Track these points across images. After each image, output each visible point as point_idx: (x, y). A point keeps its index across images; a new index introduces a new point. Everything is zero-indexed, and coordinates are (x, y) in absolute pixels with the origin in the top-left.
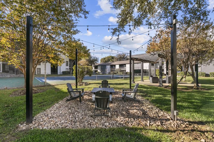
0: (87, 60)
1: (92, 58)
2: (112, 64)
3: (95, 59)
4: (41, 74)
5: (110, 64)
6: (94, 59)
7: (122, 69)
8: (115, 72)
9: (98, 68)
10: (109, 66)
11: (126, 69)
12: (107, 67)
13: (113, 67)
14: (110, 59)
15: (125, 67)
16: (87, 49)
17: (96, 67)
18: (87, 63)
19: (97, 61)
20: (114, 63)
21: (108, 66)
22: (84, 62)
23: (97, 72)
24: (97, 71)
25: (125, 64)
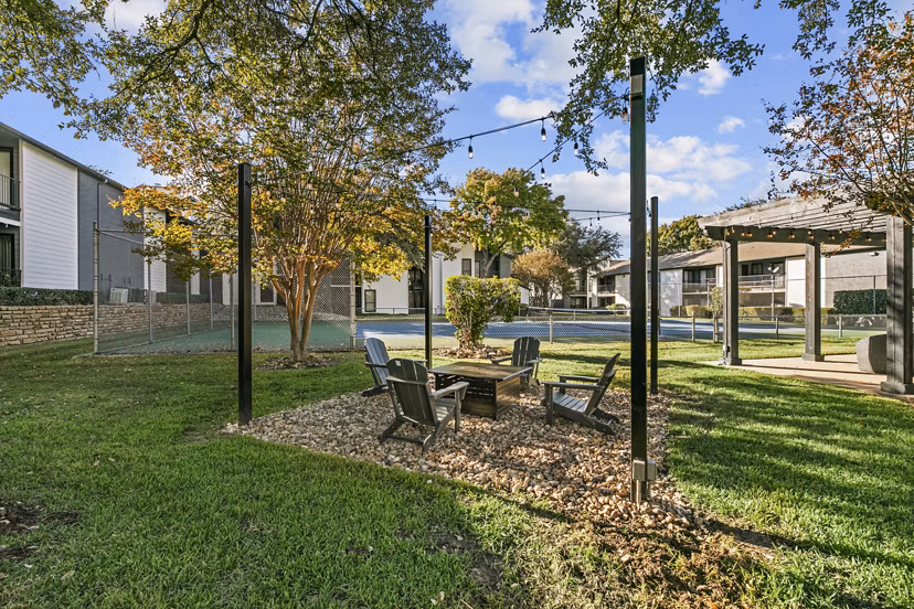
0: (560, 250)
1: (587, 235)
2: (692, 262)
3: (601, 240)
4: (378, 311)
5: (684, 264)
6: (595, 242)
7: (754, 291)
8: (708, 307)
9: (618, 285)
10: (678, 274)
11: (784, 287)
12: (663, 280)
13: (703, 276)
14: (690, 236)
15: (780, 279)
16: (553, 198)
17: (606, 282)
18: (557, 260)
19: (608, 249)
20: (708, 254)
21: (668, 273)
22: (542, 261)
23: (613, 306)
24: (611, 300)
25: (781, 261)
